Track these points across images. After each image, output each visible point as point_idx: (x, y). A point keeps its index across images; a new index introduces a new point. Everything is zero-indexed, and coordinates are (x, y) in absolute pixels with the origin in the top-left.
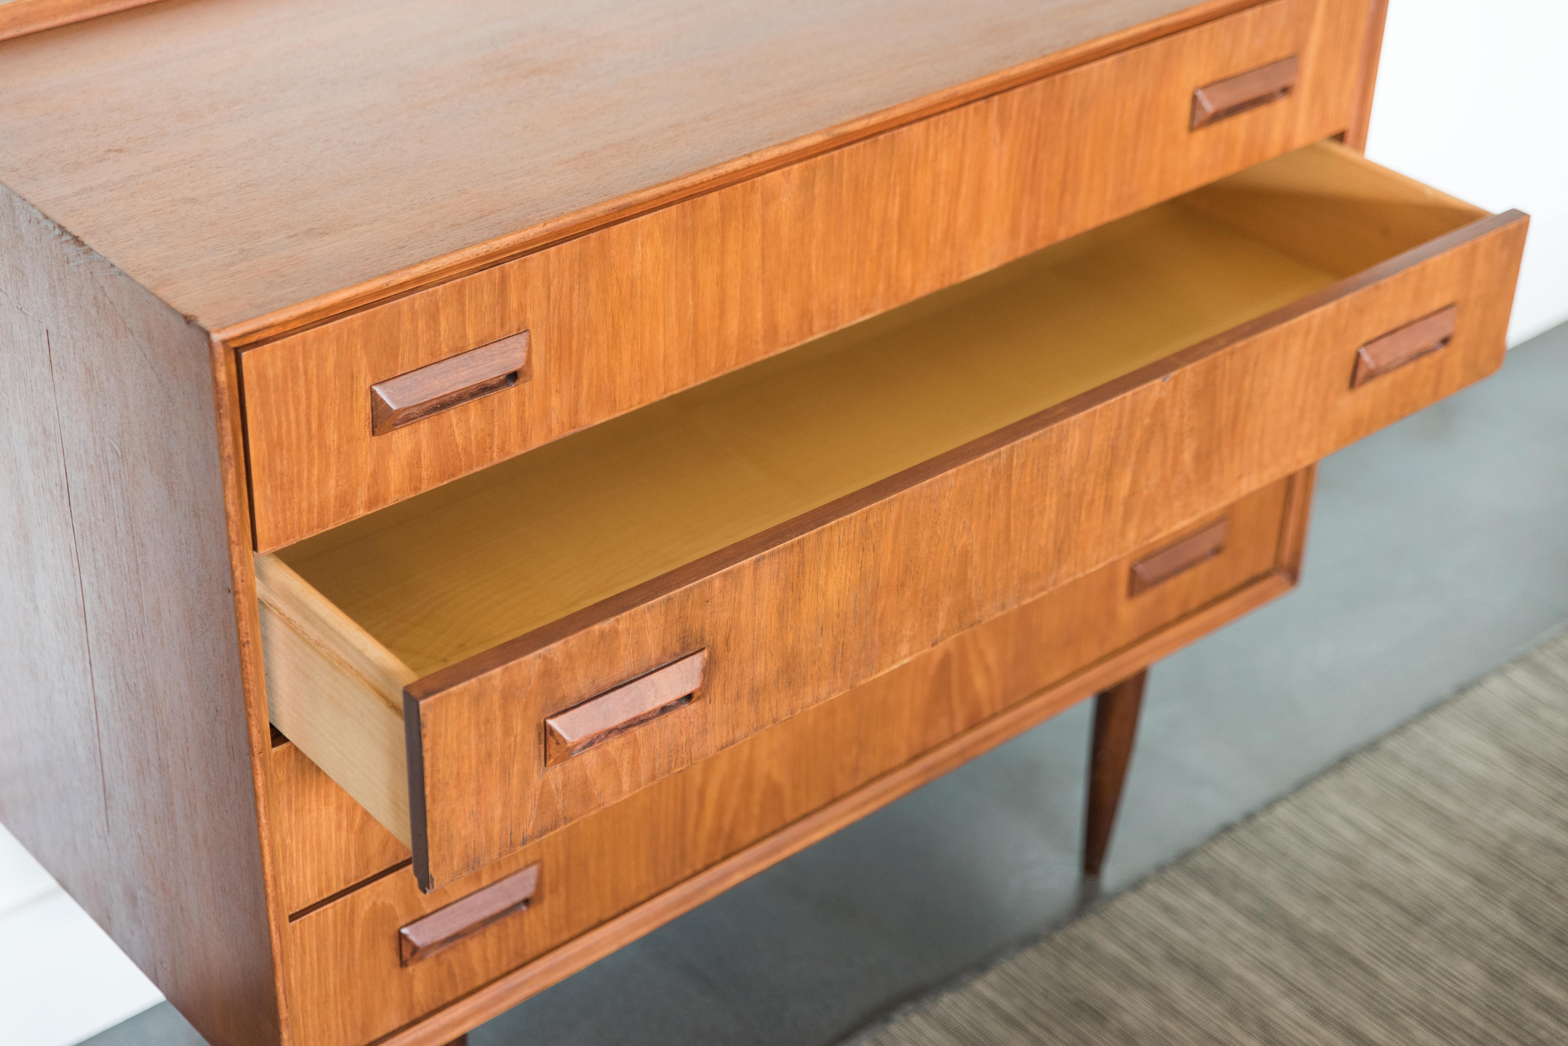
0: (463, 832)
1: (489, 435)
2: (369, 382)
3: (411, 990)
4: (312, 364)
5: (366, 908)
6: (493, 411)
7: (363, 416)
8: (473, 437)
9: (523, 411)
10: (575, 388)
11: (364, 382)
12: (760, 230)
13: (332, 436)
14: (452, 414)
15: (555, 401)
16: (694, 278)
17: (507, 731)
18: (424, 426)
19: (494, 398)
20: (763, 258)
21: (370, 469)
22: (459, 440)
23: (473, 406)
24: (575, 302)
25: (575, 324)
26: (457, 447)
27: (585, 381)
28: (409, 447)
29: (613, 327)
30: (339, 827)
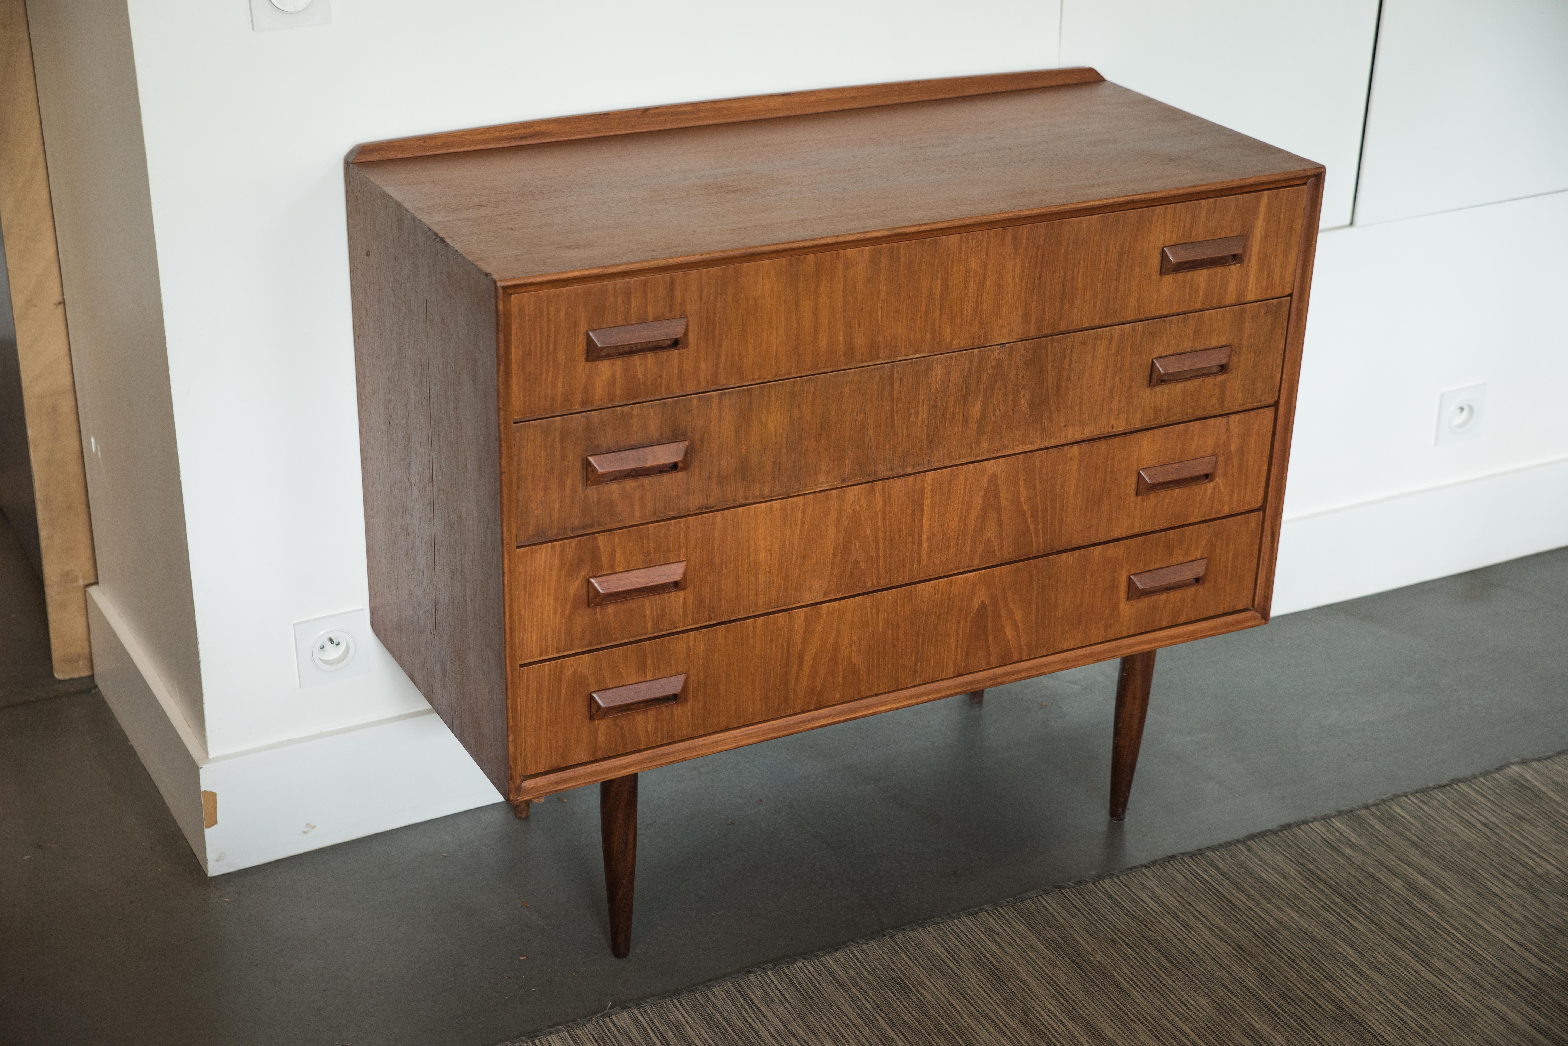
0: (536, 512)
1: (660, 377)
2: (586, 328)
3: (596, 737)
4: (552, 310)
5: (570, 672)
6: (663, 362)
7: (581, 348)
8: (649, 376)
9: (682, 367)
10: (716, 359)
11: (583, 328)
12: (842, 283)
13: (561, 357)
14: (637, 359)
15: (703, 365)
16: (797, 306)
17: (564, 457)
18: (619, 363)
19: (664, 354)
20: (844, 301)
21: (583, 382)
22: (641, 376)
23: (650, 357)
24: (718, 305)
25: (717, 319)
26: (639, 380)
27: (723, 357)
28: (609, 373)
29: (743, 326)
30: (555, 612)
